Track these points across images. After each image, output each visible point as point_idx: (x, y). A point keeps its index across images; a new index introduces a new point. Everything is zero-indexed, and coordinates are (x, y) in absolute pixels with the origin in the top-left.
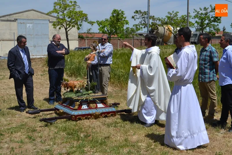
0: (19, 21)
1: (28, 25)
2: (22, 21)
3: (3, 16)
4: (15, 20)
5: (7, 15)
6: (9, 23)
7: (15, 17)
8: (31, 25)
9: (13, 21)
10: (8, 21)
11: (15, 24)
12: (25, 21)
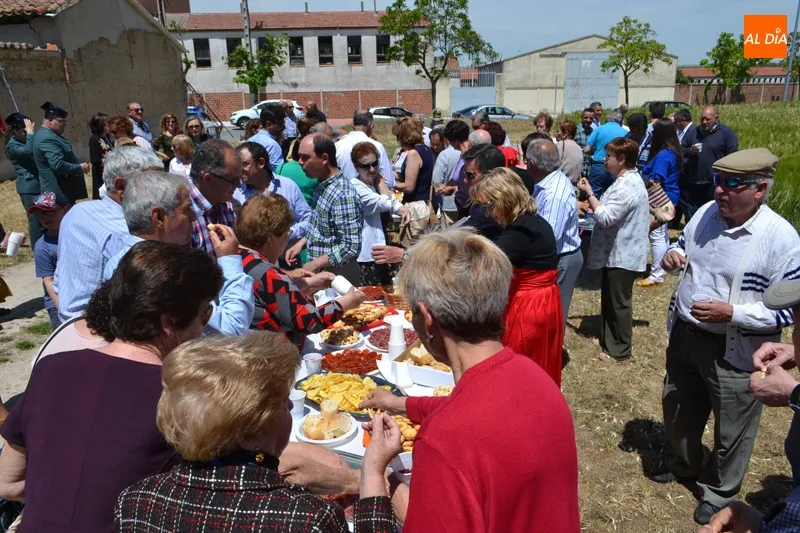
0: (569, 56)
1: (584, 62)
2: (575, 56)
3: (545, 49)
4: (564, 55)
5: (551, 47)
6: (552, 59)
7: (564, 49)
8: (589, 62)
9: (560, 56)
10: (552, 56)
11: (563, 60)
12: (579, 56)
